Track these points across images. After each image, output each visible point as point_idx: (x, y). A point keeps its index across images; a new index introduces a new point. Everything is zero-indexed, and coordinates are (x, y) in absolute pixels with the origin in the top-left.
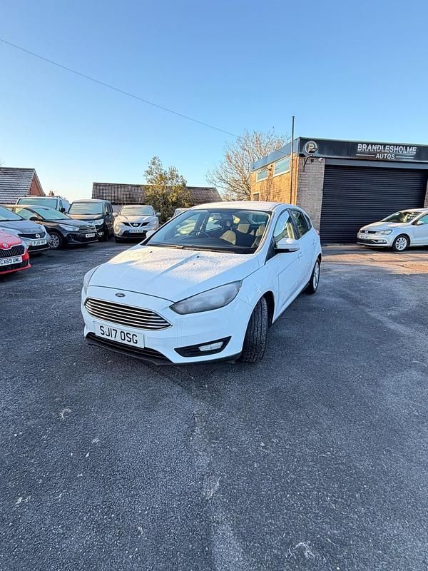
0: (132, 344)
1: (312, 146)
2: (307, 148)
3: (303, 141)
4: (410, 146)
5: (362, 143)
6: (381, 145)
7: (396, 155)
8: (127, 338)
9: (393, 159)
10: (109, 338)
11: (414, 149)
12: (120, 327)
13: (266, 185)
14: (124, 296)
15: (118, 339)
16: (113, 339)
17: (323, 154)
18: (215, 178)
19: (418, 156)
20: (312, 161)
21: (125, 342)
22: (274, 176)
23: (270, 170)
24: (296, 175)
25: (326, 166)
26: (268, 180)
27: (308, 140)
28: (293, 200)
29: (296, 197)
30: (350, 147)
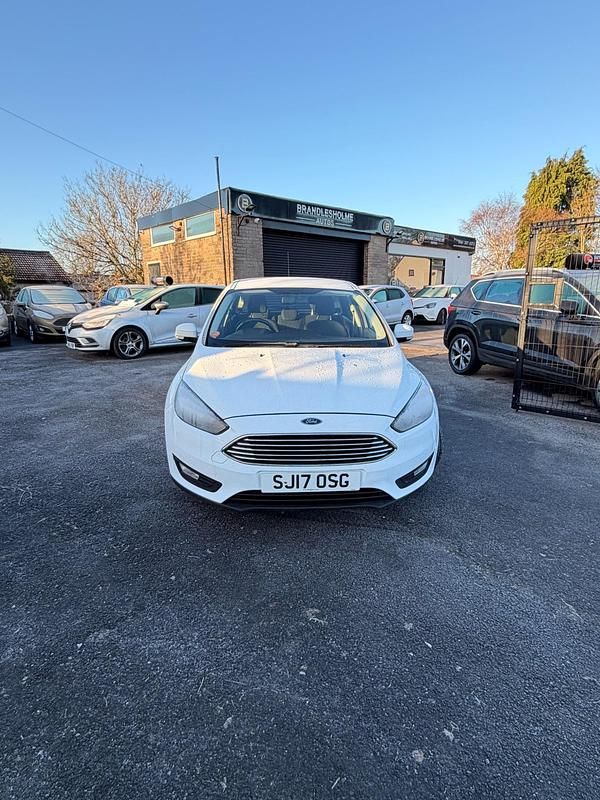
0: (338, 489)
1: (246, 202)
2: (241, 203)
3: (235, 194)
4: (348, 212)
5: (302, 204)
6: (320, 207)
7: (335, 222)
8: (328, 482)
9: (333, 226)
10: (294, 490)
11: (351, 216)
12: (315, 470)
13: (172, 252)
14: (319, 422)
15: (312, 488)
16: (301, 490)
17: (260, 213)
18: (54, 236)
19: (355, 224)
20: (247, 222)
21: (327, 489)
22: (187, 238)
23: (179, 230)
24: (229, 239)
25: (265, 230)
26: (175, 245)
27: (240, 192)
28: (228, 274)
29: (232, 271)
30: (287, 207)
